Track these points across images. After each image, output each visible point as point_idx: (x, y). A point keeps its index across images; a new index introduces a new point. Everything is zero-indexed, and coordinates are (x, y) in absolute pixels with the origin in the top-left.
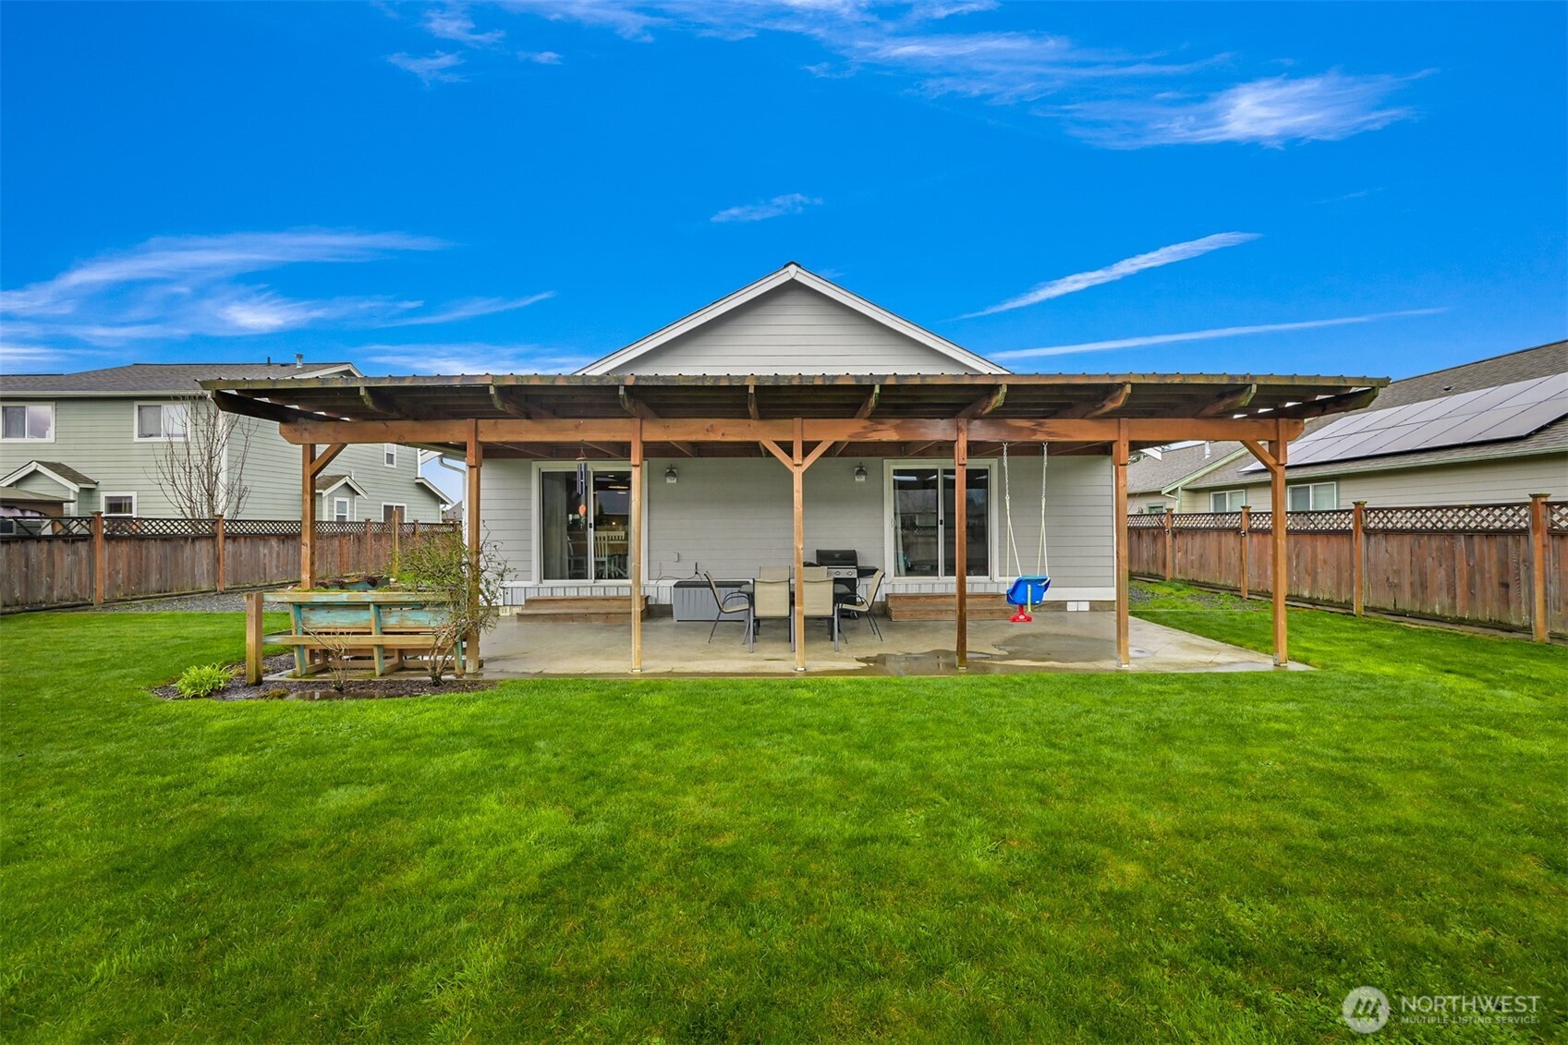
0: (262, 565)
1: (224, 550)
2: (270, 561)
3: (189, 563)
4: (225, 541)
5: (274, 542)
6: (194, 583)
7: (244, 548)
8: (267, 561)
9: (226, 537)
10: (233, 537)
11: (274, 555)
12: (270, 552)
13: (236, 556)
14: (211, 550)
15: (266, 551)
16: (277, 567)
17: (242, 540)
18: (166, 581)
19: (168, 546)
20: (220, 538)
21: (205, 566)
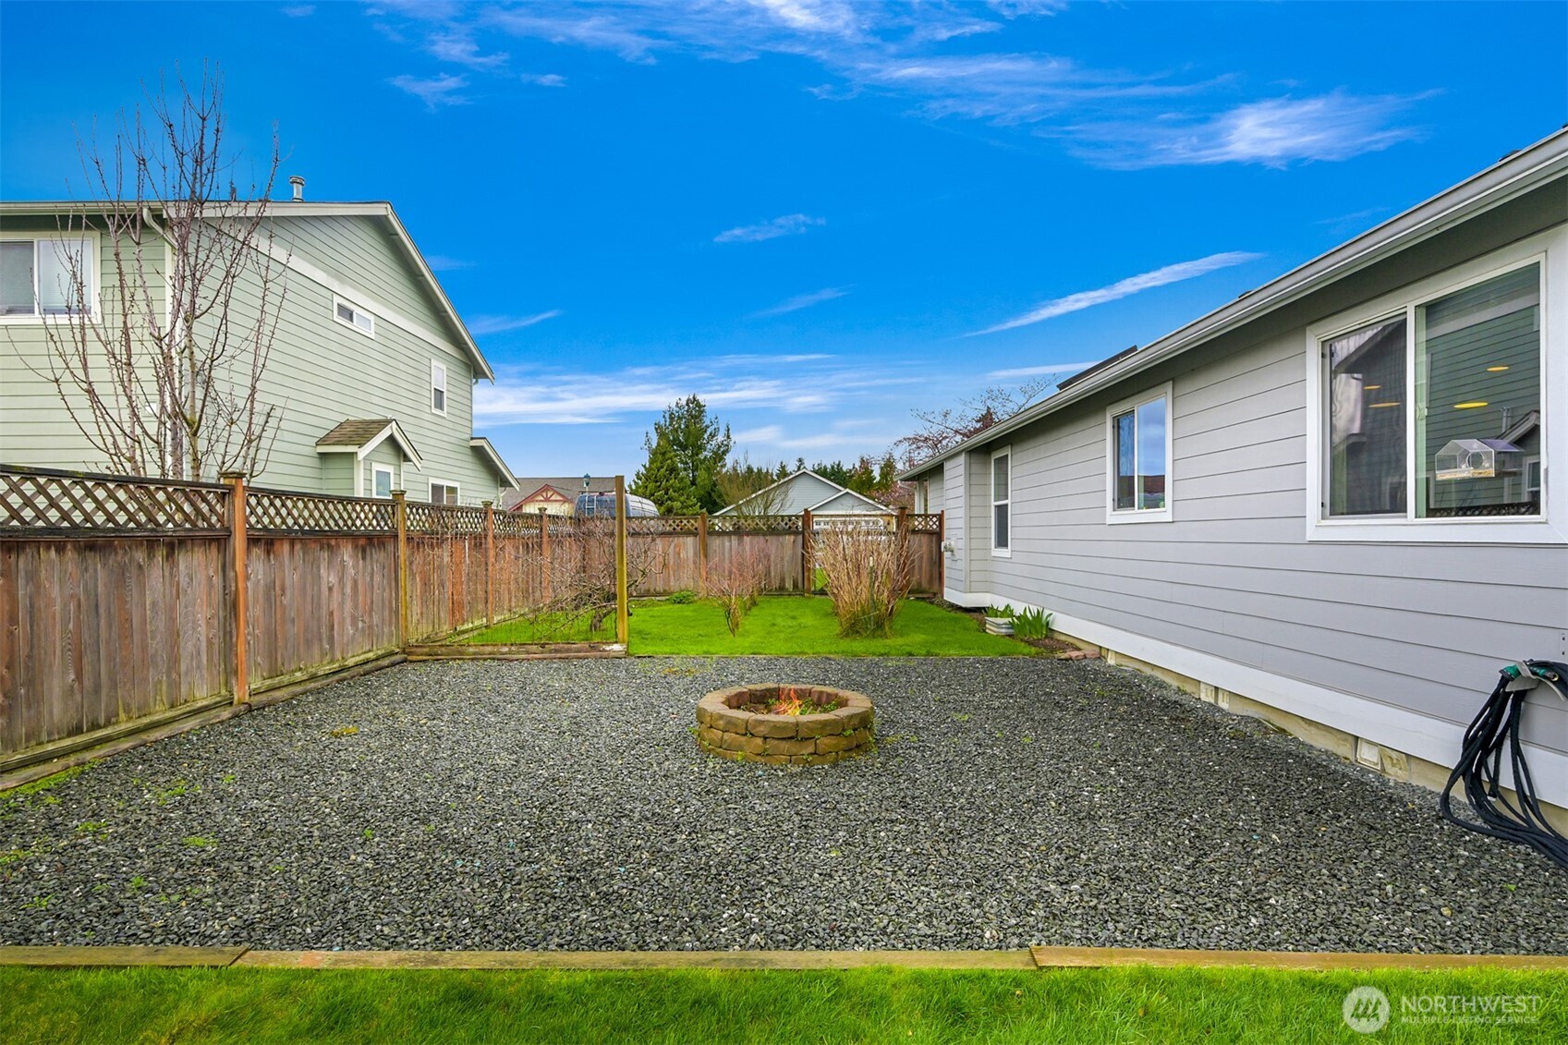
0: (325, 620)
1: (247, 578)
2: (342, 604)
3: (161, 624)
4: (248, 550)
5: (347, 553)
6: (174, 685)
7: (290, 565)
8: (334, 606)
9: (252, 541)
10: (264, 540)
11: (348, 590)
12: (341, 580)
13: (272, 592)
14: (217, 581)
15: (333, 579)
16: (354, 620)
17: (286, 547)
18: (97, 689)
19: (100, 571)
20: (239, 541)
21: (202, 629)
